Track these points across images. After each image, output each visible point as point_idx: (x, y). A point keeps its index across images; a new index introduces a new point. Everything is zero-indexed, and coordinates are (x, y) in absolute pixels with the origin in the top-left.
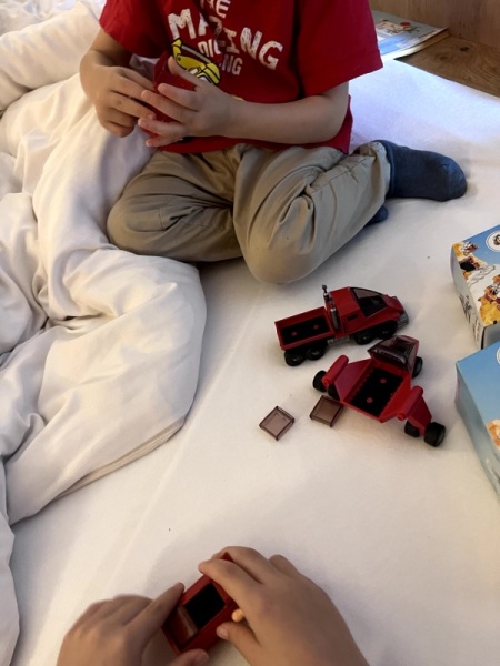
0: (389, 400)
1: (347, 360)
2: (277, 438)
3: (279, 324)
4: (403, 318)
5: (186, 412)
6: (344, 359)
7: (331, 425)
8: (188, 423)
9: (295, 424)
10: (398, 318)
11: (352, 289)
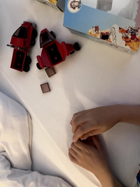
0: (59, 53)
1: (39, 56)
2: (50, 91)
3: (12, 67)
4: (34, 26)
5: (26, 111)
6: (38, 57)
7: (55, 73)
8: (29, 112)
9: (49, 83)
10: (33, 27)
11: (13, 35)
